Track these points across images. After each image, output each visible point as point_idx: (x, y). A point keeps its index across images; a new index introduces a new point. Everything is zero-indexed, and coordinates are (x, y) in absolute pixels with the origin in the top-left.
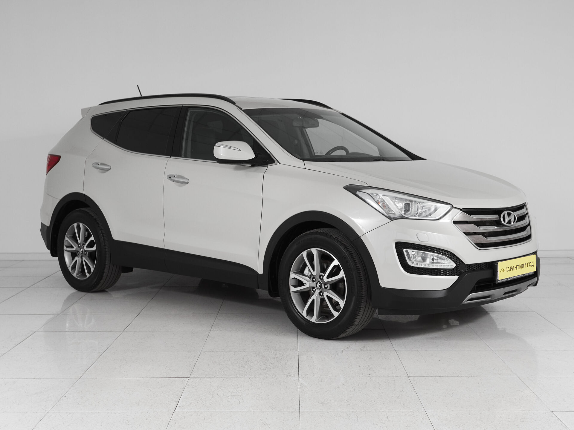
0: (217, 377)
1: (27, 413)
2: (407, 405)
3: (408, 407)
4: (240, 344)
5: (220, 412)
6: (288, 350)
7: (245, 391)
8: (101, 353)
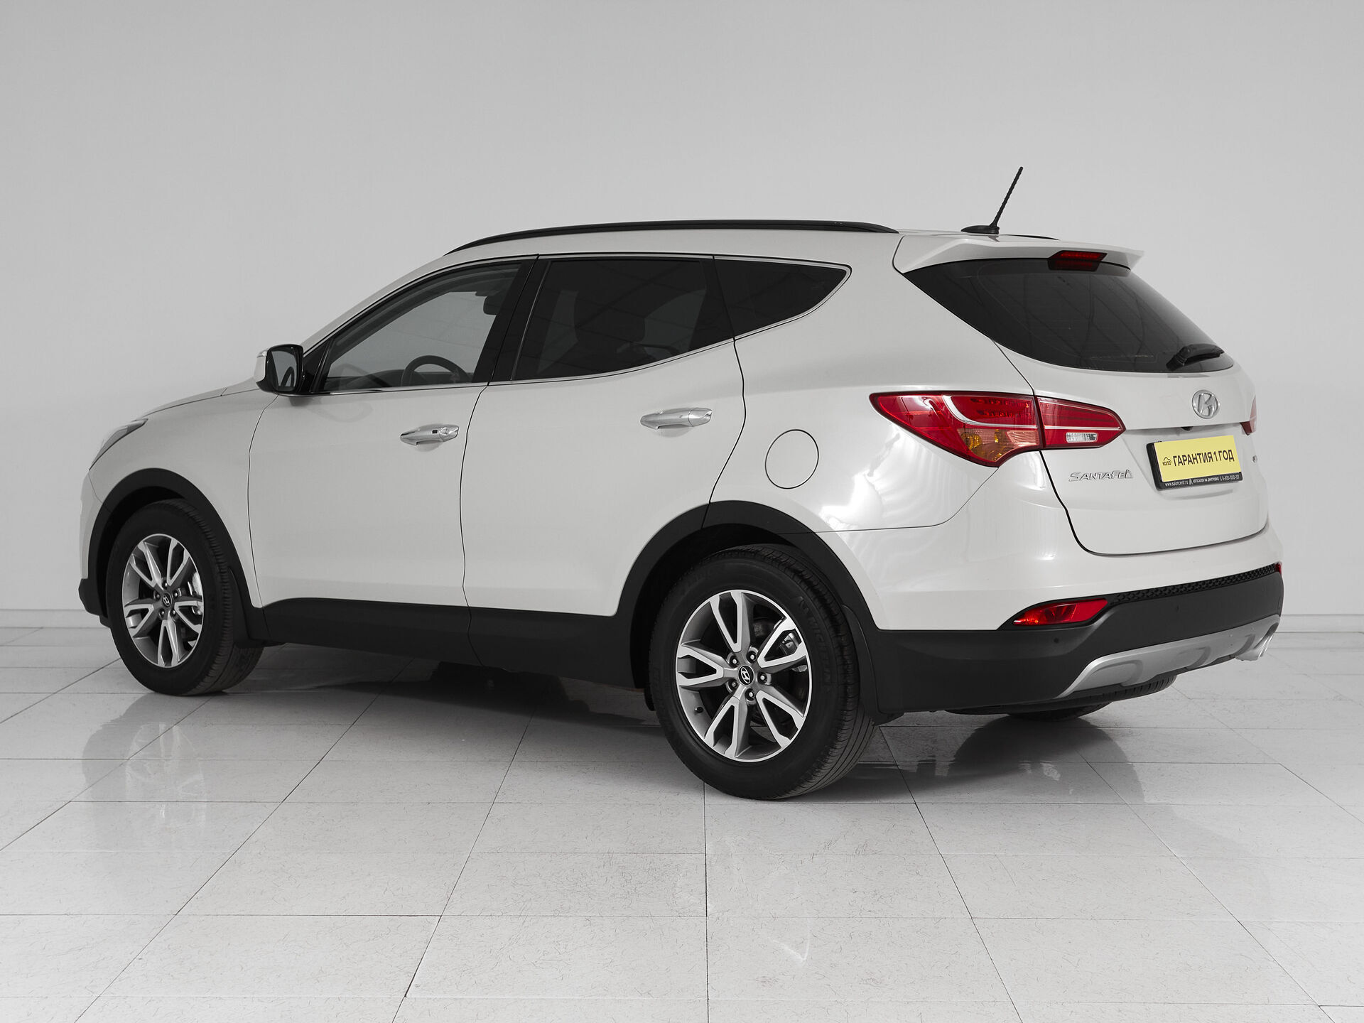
0: (509, 914)
1: (47, 997)
2: (969, 988)
3: (972, 991)
4: (564, 836)
5: (515, 999)
6: (680, 851)
7: (576, 949)
8: (229, 853)
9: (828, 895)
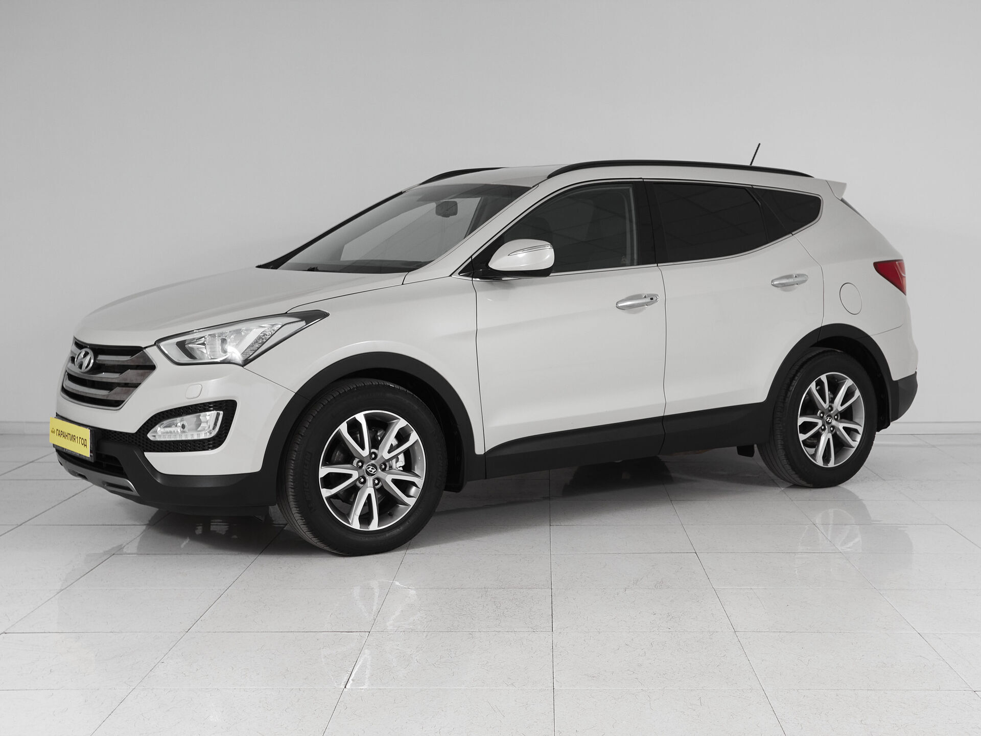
1: (98, 689)
2: (733, 680)
3: (735, 682)
4: (454, 576)
5: (421, 689)
7: (462, 654)
8: (223, 589)
9: (636, 616)
